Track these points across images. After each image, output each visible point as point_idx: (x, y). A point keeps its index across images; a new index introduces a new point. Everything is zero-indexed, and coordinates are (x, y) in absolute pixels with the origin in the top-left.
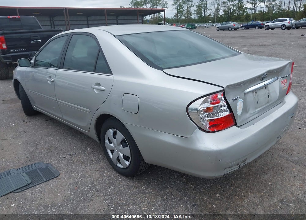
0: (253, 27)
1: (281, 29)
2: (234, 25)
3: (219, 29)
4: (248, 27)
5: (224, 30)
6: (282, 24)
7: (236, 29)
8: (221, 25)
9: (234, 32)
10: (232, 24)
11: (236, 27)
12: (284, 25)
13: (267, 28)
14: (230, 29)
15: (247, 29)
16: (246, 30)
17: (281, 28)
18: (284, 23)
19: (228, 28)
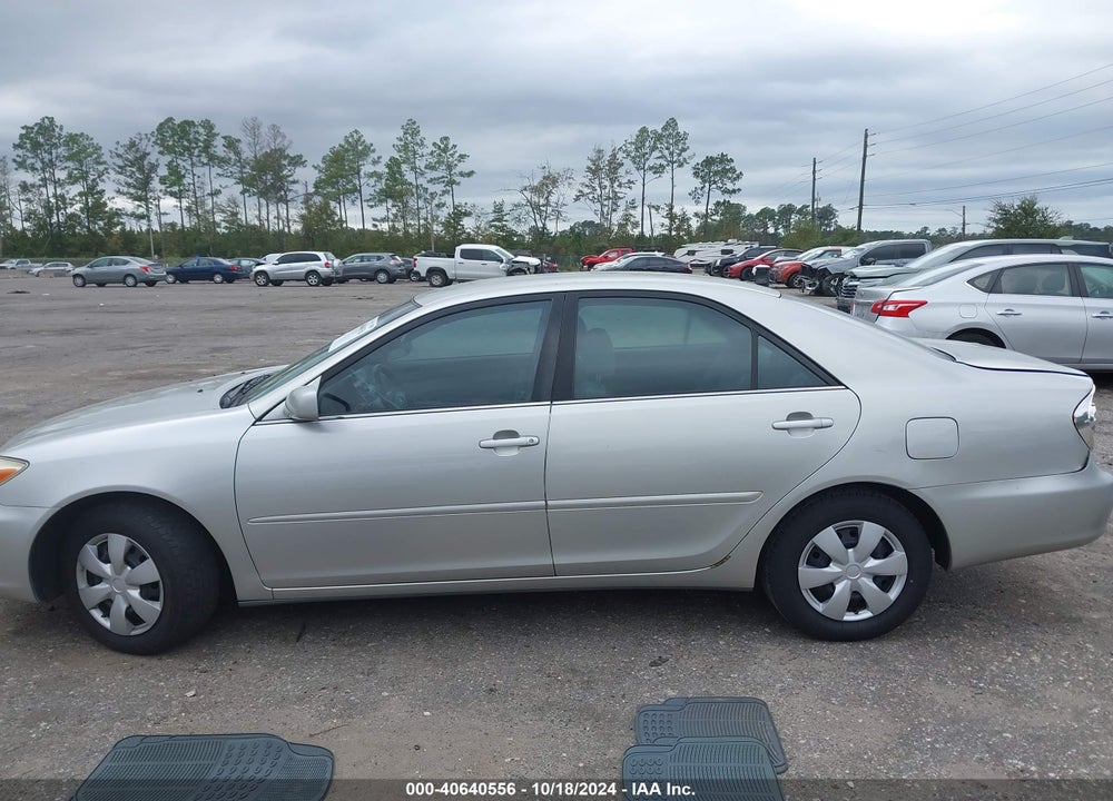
0: (205, 275)
1: (305, 283)
2: (146, 269)
3: (85, 281)
4: (183, 276)
5: (101, 285)
6: (309, 268)
7: (151, 283)
8: (91, 267)
9: (143, 291)
10: (136, 264)
11: (151, 273)
12: (314, 272)
13: (262, 280)
14: (130, 281)
15: (182, 282)
16: (180, 287)
17: (306, 279)
18: (313, 268)
19: (123, 279)
